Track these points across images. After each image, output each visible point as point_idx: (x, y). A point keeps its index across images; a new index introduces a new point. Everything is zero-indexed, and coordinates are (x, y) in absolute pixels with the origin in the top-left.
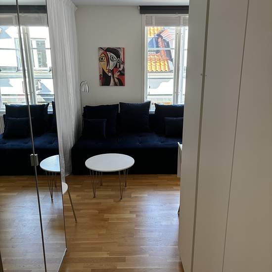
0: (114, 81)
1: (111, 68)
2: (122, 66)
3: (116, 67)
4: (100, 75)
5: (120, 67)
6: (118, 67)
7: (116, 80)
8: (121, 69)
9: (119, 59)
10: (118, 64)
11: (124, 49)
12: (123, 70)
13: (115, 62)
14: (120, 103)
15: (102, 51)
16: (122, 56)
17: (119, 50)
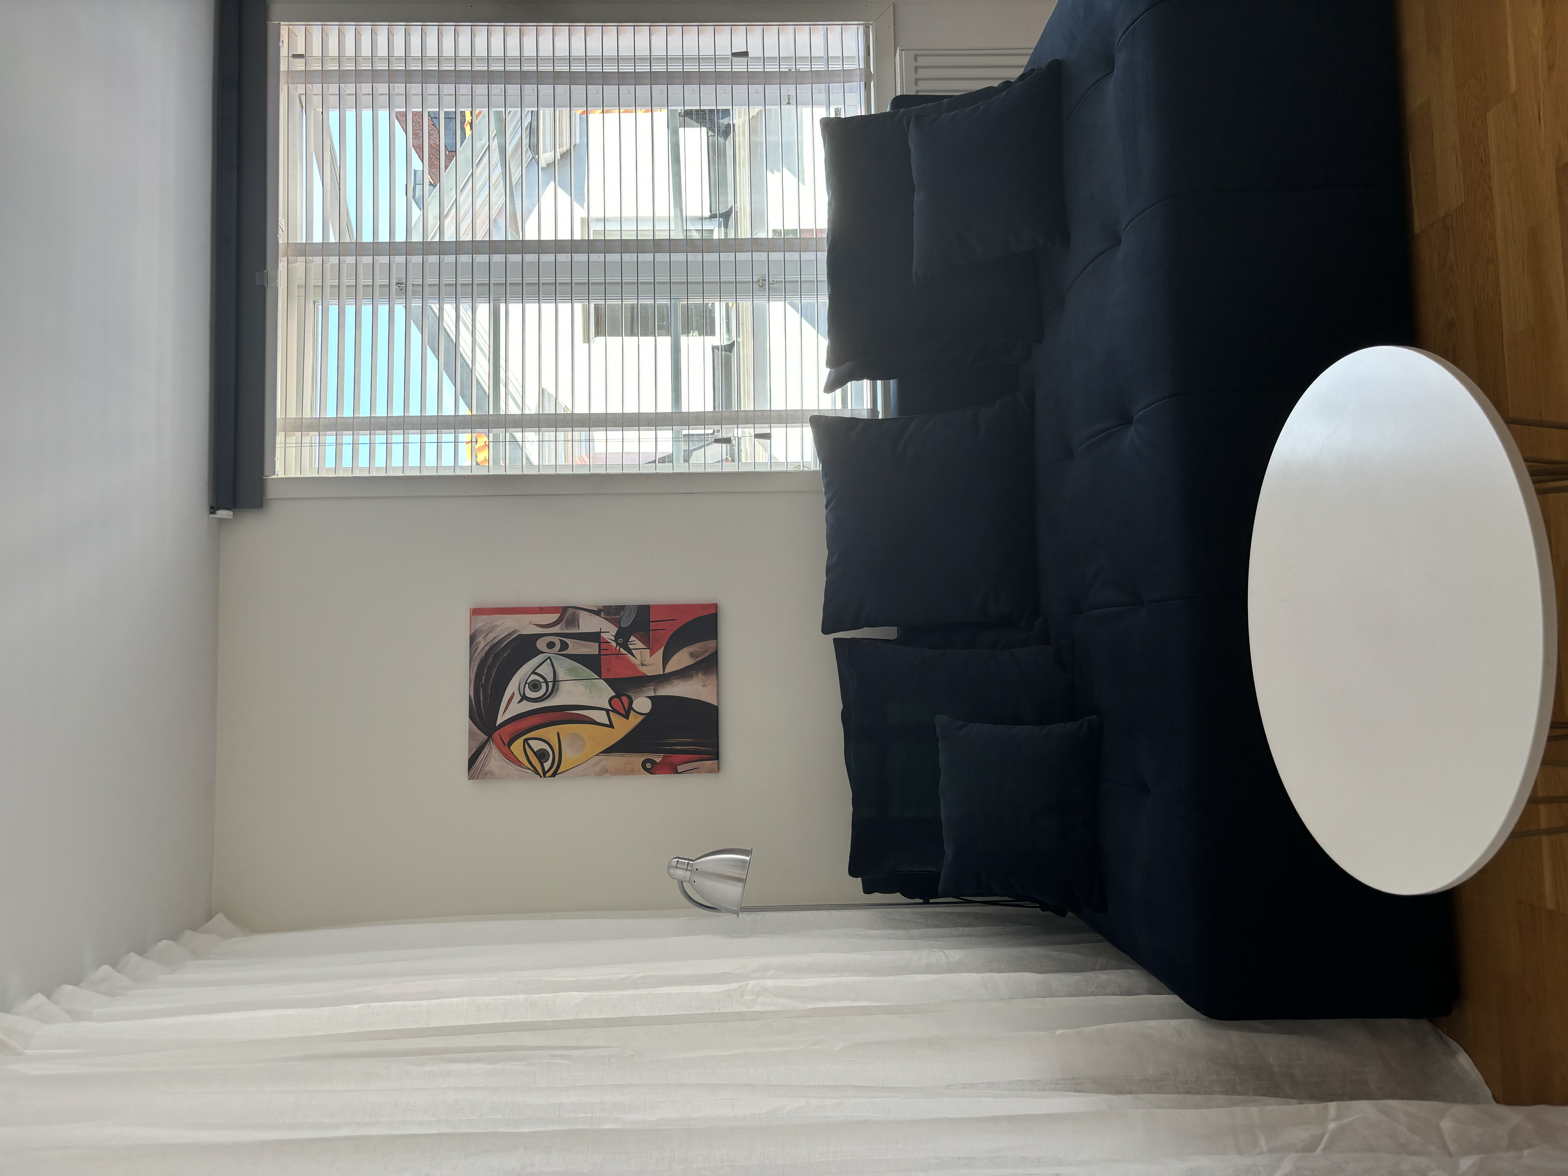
0: (684, 674)
1: (602, 694)
2: (589, 624)
3: (592, 663)
4: (651, 768)
5: (595, 637)
6: (592, 649)
7: (682, 659)
8: (609, 631)
9: (541, 644)
10: (576, 647)
11: (476, 612)
12: (610, 612)
13: (564, 667)
14: (826, 630)
15: (494, 758)
16: (527, 625)
17: (483, 644)
